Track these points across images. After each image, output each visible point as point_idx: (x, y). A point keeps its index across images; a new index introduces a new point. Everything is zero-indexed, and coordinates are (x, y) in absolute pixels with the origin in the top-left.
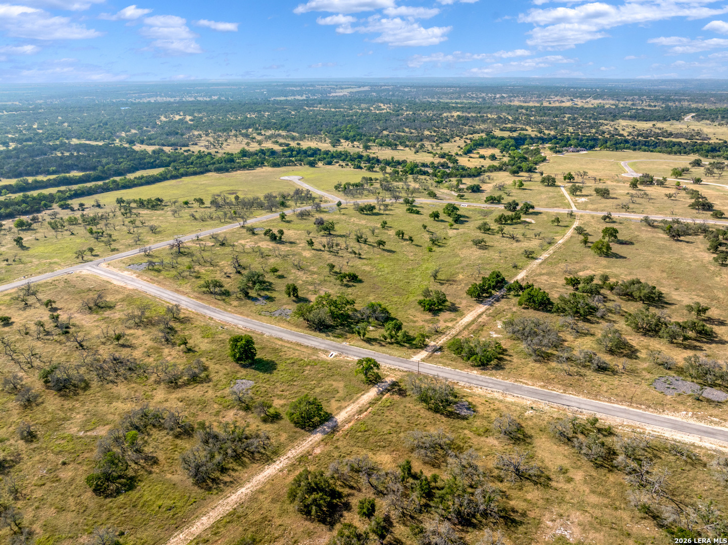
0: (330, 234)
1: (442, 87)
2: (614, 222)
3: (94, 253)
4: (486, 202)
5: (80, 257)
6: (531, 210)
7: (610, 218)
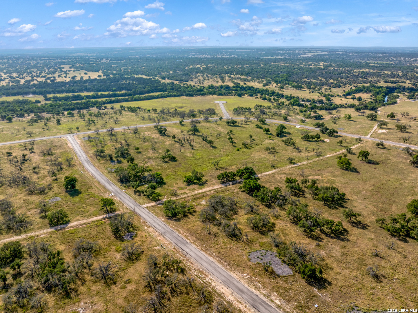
0: (195, 134)
2: (385, 148)
3: (79, 130)
4: (314, 126)
5: (70, 131)
6: (335, 134)
7: (382, 145)
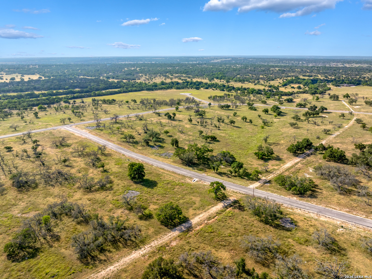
0: (203, 117)
3: (71, 121)
4: (296, 106)
5: (63, 122)
6: (325, 111)
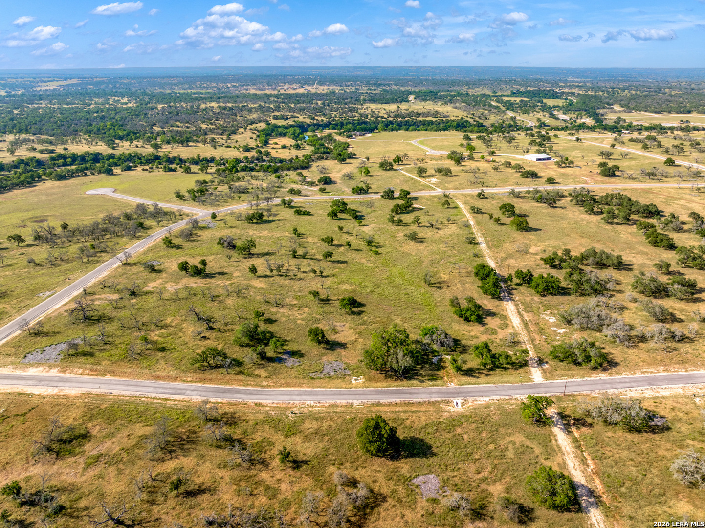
1: (163, 77)
4: (353, 192)
7: (483, 195)
